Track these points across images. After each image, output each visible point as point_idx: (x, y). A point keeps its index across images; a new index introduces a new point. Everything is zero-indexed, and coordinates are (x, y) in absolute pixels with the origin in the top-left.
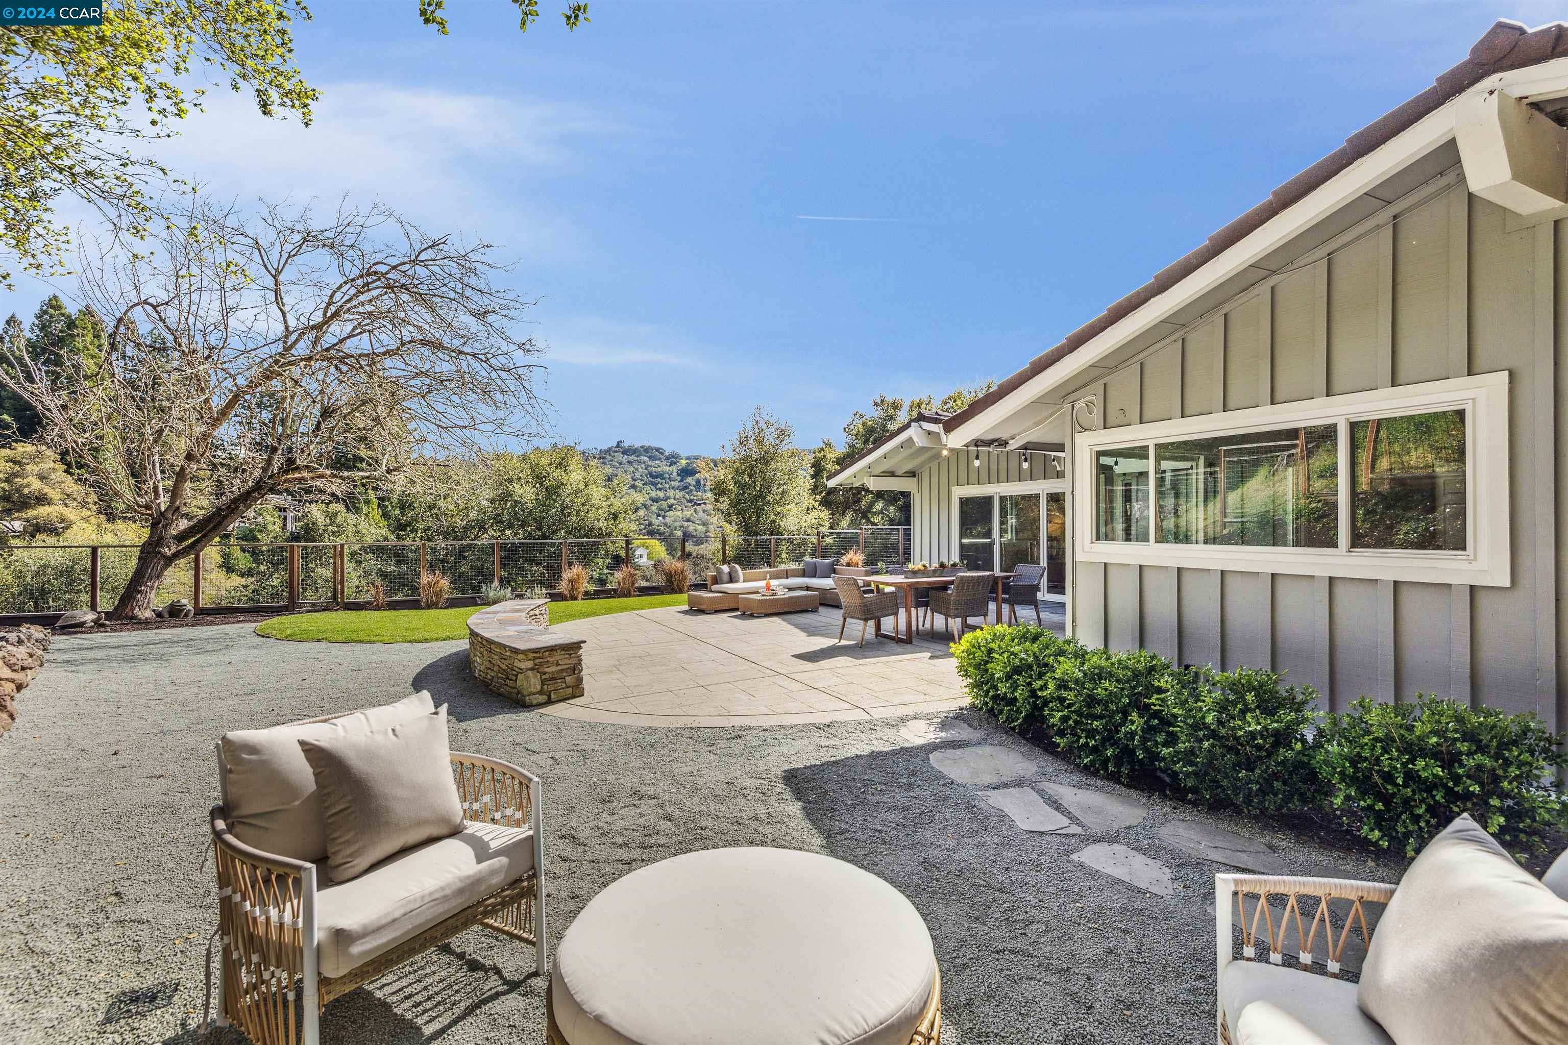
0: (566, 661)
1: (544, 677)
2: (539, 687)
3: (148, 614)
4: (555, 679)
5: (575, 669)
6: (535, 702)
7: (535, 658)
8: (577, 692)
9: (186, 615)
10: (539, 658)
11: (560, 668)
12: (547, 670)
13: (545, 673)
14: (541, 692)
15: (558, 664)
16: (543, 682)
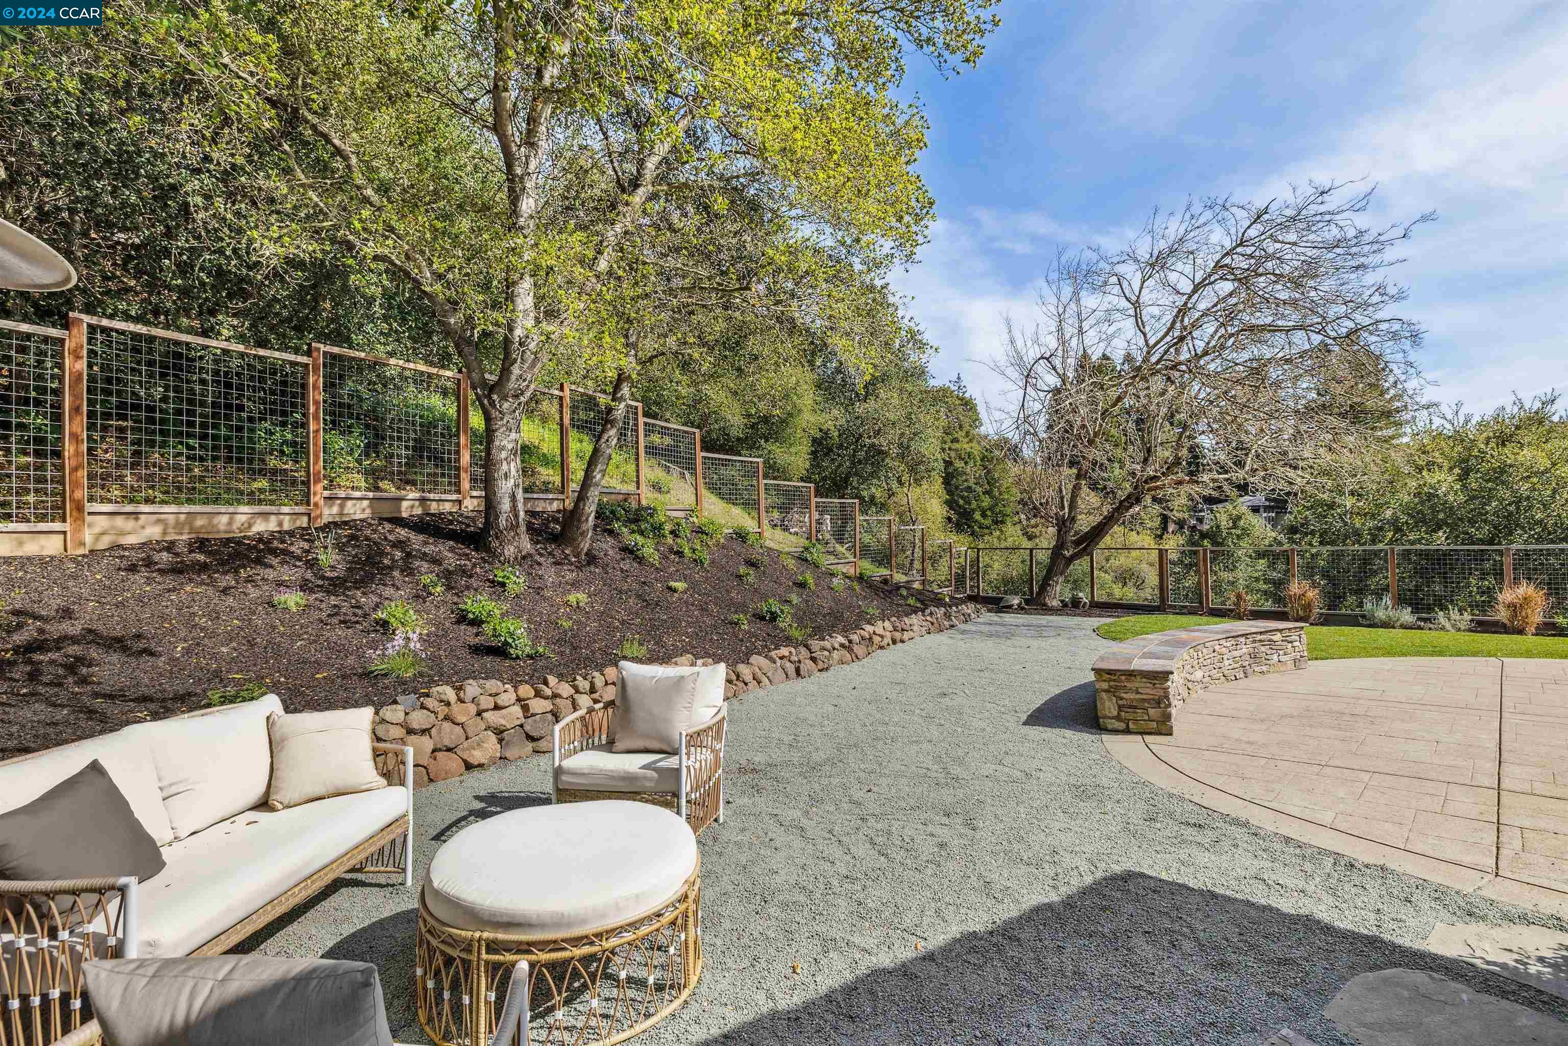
0: (1148, 691)
1: (1120, 702)
2: (1115, 713)
3: (1055, 603)
4: (1135, 707)
5: (1162, 701)
6: (1110, 727)
7: (1110, 680)
8: (1163, 729)
9: (1084, 607)
10: (1114, 681)
11: (1138, 696)
12: (1124, 695)
13: (1122, 699)
14: (1118, 718)
15: (1138, 693)
16: (1120, 708)
